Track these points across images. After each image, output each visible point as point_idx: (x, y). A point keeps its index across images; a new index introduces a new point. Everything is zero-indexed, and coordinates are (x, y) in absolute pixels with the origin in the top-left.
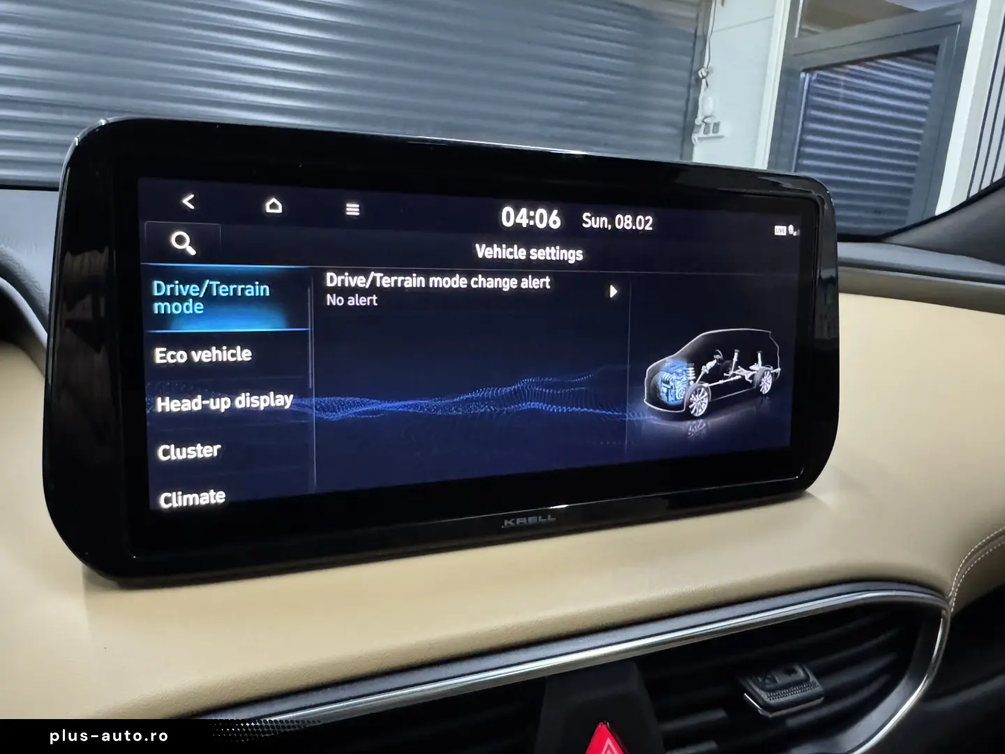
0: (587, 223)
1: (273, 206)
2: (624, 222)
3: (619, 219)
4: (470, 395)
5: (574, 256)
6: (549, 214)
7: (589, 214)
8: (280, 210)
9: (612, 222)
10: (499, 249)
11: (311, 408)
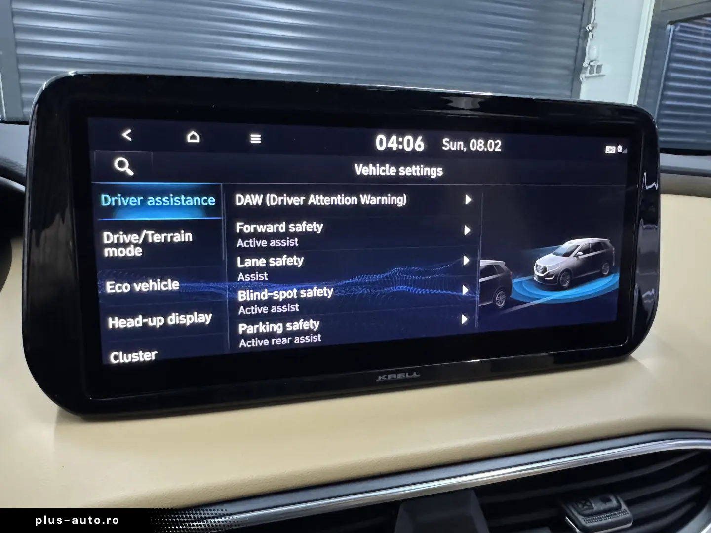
0: (446, 146)
1: (193, 137)
2: (478, 145)
3: (473, 143)
4: (350, 281)
5: (436, 172)
6: (415, 140)
7: (448, 140)
8: (198, 141)
9: (467, 144)
10: (374, 168)
11: (226, 291)
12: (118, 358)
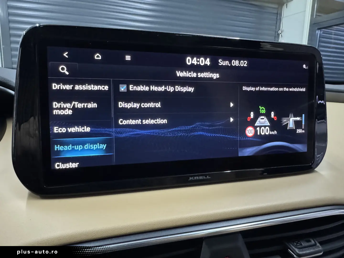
0: (220, 63)
1: (98, 57)
2: (236, 63)
3: (234, 62)
4: (175, 129)
5: (215, 76)
6: (205, 60)
7: (221, 60)
8: (100, 58)
9: (230, 62)
10: (186, 73)
11: (113, 132)
12: (59, 166)
